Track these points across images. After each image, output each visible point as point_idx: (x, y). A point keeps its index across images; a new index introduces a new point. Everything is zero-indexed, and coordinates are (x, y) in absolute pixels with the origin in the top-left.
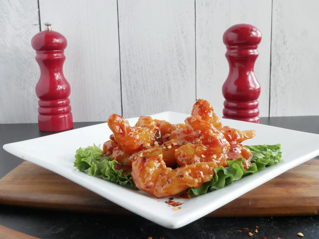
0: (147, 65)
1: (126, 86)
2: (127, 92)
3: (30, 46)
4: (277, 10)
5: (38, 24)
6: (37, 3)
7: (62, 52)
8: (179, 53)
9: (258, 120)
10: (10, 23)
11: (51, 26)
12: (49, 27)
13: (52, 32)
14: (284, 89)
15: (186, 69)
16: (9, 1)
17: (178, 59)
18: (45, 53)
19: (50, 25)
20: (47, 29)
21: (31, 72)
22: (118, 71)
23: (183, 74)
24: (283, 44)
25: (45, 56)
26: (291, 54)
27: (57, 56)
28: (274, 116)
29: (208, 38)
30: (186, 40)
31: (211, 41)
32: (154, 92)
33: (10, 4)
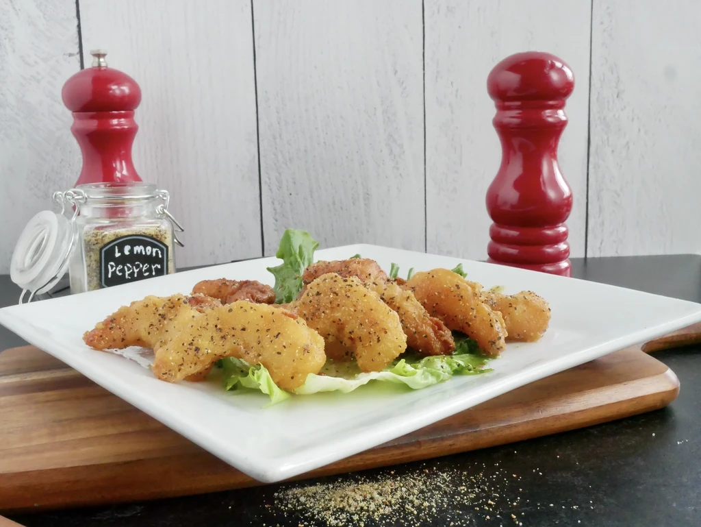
0: (319, 144)
1: (271, 190)
2: (273, 203)
3: (59, 103)
4: (602, 23)
5: (78, 53)
6: (74, 6)
7: (129, 116)
8: (389, 118)
9: (567, 268)
10: (14, 51)
11: (106, 57)
12: (102, 60)
13: (107, 71)
14: (619, 196)
15: (404, 152)
16: (11, 2)
17: (385, 130)
18: (92, 117)
19: (104, 55)
20: (96, 65)
21: (62, 160)
22: (254, 157)
23: (397, 164)
24: (615, 96)
25: (93, 124)
26: (633, 120)
27: (119, 124)
28: (597, 255)
29: (452, 83)
30: (404, 89)
31: (457, 91)
32: (334, 203)
33: (14, 8)
